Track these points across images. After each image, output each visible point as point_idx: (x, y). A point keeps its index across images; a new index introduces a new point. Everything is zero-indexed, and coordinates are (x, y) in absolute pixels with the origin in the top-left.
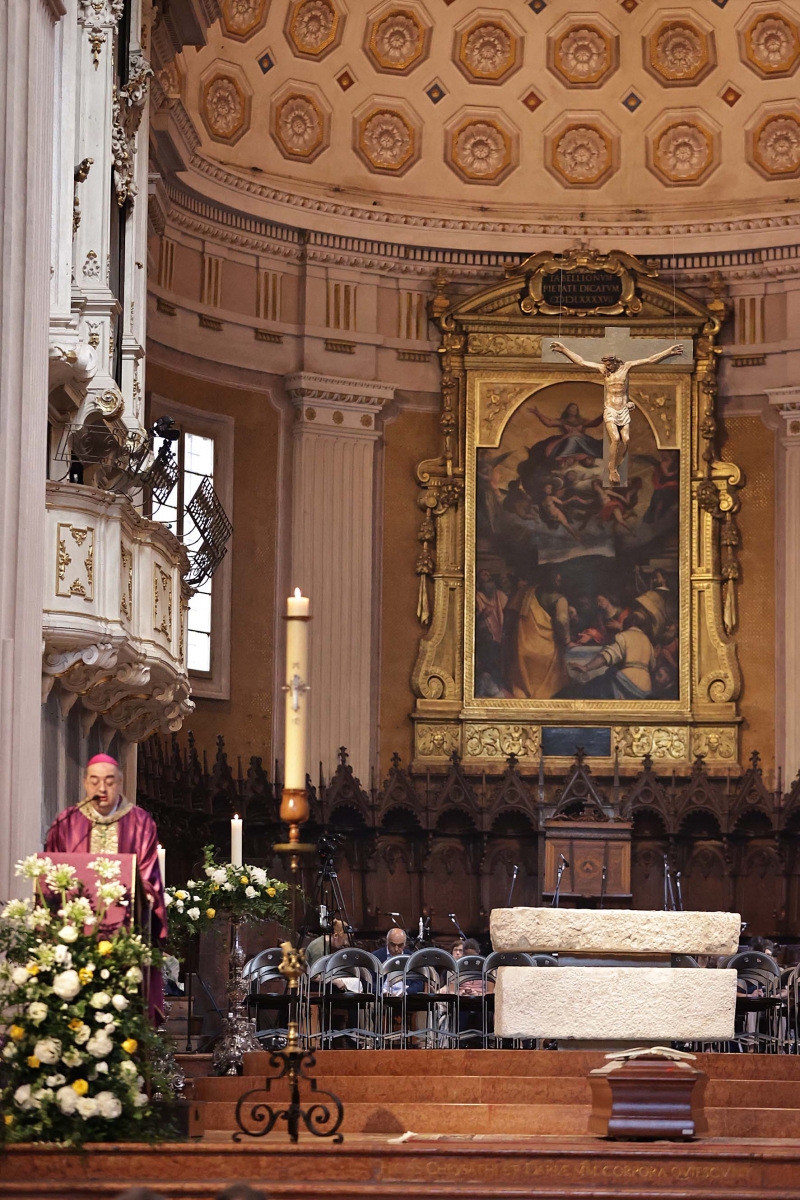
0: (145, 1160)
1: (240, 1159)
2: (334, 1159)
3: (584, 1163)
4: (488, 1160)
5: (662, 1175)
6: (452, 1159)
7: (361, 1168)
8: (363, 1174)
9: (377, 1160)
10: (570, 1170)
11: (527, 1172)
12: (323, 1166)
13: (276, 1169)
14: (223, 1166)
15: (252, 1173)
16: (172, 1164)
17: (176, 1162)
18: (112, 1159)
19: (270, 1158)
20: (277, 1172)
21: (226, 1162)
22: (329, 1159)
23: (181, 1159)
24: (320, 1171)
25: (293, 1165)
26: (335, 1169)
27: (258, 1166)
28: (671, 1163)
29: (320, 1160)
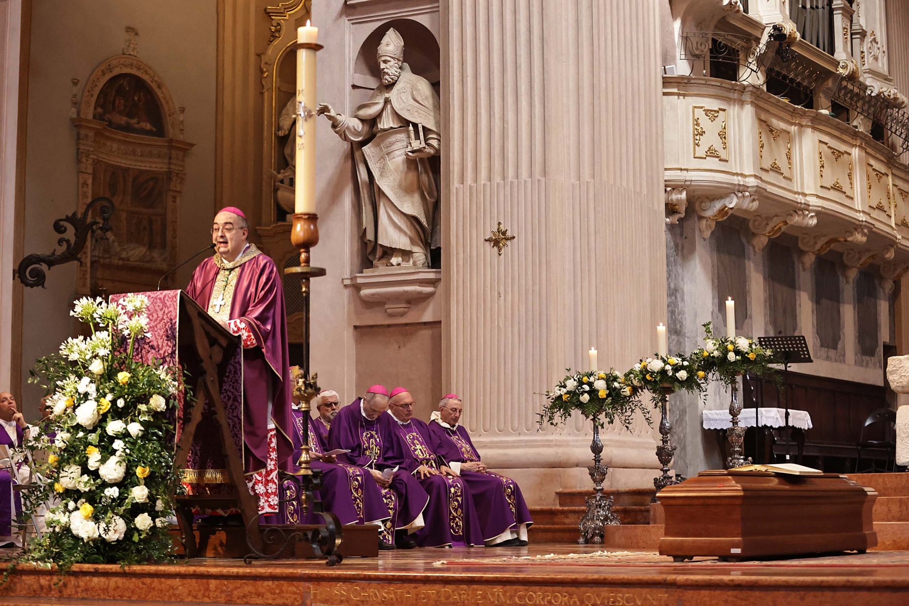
0: (119, 581)
1: (193, 582)
2: (270, 583)
3: (498, 589)
4: (406, 585)
5: (575, 602)
6: (374, 584)
7: (295, 593)
8: (295, 599)
9: (307, 584)
10: (484, 597)
11: (442, 599)
12: (261, 590)
13: (222, 592)
14: (180, 588)
15: (204, 596)
16: (141, 585)
17: (143, 583)
18: (95, 580)
19: (218, 581)
20: (223, 595)
21: (183, 585)
22: (266, 583)
23: (148, 580)
24: (259, 595)
25: (237, 588)
26: (271, 593)
27: (208, 589)
28: (583, 589)
29: (259, 583)
